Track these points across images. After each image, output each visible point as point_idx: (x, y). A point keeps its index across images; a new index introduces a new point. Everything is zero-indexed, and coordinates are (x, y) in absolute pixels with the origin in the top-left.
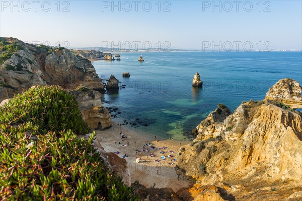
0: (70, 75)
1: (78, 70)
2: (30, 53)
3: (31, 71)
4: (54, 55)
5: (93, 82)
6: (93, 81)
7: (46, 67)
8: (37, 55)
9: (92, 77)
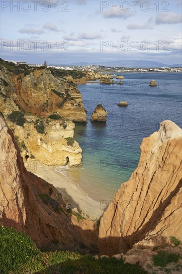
0: (47, 101)
1: (57, 96)
2: (7, 74)
3: (4, 93)
4: (32, 76)
5: (73, 112)
6: (74, 110)
7: (21, 90)
8: (14, 76)
9: (73, 104)
